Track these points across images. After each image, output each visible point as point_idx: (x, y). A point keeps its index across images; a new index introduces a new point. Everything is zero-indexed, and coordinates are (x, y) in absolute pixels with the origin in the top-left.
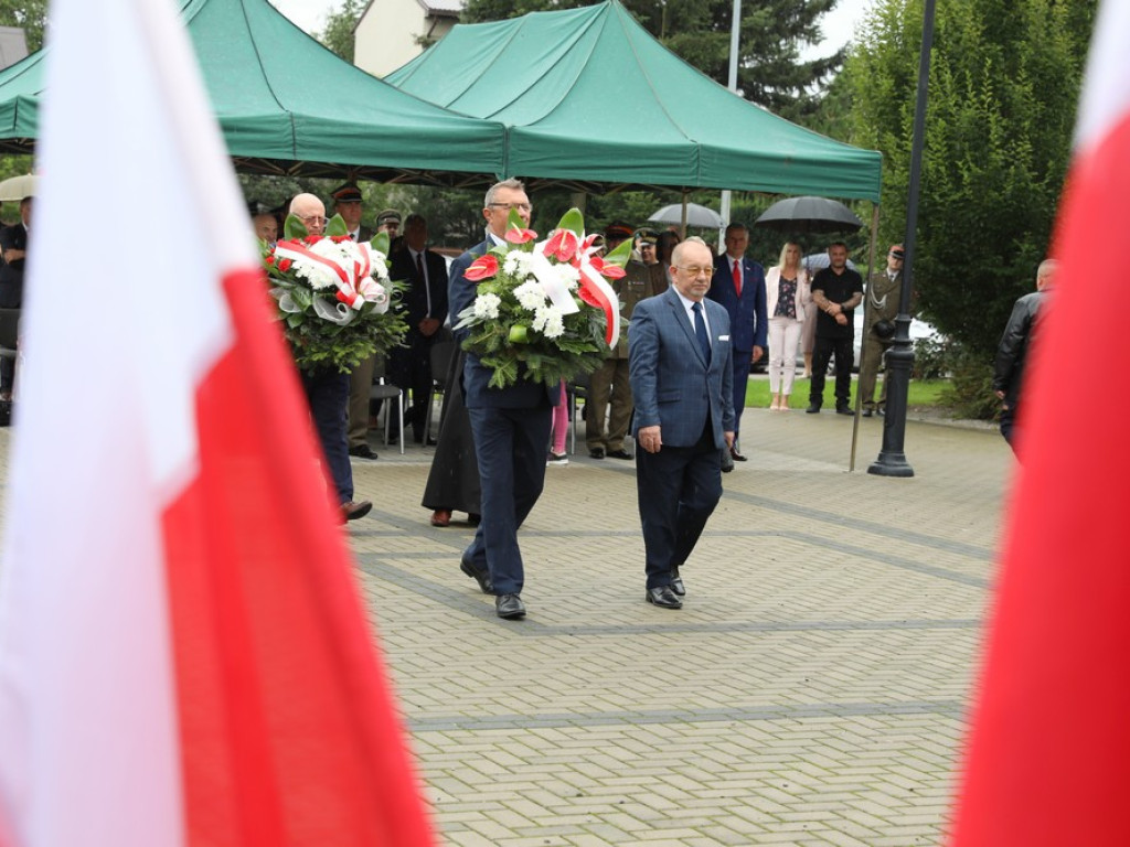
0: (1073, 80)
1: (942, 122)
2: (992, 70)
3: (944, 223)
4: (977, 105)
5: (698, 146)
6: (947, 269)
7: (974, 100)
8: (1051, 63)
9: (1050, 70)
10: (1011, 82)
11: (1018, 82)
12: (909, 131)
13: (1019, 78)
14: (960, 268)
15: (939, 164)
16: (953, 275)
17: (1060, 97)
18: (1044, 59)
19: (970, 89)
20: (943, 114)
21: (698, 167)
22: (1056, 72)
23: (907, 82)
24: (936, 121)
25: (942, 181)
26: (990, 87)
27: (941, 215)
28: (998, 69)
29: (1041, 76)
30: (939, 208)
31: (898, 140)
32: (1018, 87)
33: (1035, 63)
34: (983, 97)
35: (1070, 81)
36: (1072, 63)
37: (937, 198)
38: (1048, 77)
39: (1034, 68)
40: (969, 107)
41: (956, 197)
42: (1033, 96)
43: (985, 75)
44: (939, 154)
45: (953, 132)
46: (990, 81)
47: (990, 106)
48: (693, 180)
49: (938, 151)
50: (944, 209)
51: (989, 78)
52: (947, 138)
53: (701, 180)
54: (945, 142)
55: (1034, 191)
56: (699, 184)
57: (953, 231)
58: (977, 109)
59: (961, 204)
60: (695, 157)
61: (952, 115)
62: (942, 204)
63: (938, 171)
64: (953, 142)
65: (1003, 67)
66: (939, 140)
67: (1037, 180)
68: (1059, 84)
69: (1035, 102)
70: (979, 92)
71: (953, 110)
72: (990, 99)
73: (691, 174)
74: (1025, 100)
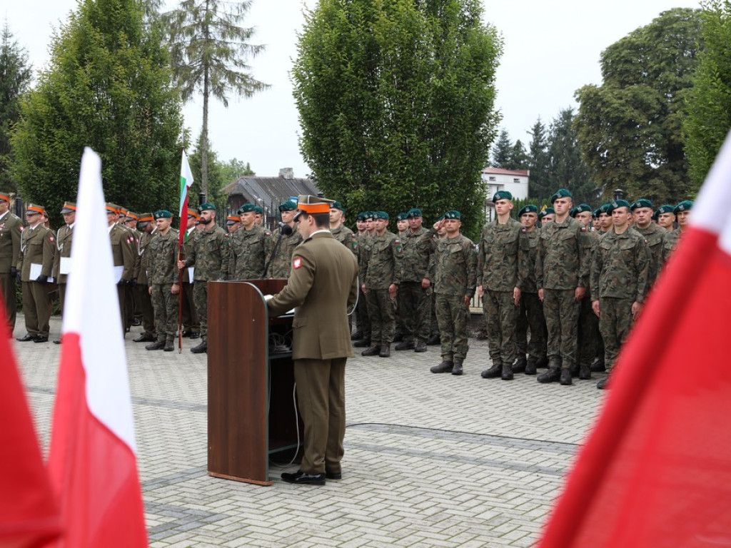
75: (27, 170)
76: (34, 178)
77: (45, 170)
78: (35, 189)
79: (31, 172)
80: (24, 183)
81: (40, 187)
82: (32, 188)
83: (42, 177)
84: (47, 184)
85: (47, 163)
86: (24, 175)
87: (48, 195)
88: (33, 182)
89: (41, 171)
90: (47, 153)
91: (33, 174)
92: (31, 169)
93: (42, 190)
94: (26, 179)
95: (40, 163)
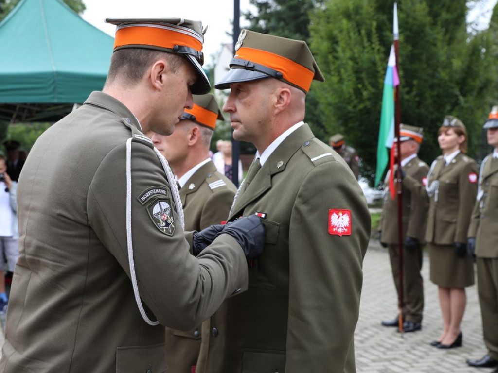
0: (430, 31)
1: (350, 63)
2: (379, 29)
4: (371, 51)
7: (369, 48)
8: (415, 22)
9: (415, 26)
15: (350, 88)
18: (410, 20)
19: (365, 41)
20: (353, 58)
22: (419, 26)
23: (337, 43)
24: (347, 62)
25: (353, 99)
26: (378, 39)
29: (411, 30)
30: (353, 115)
33: (407, 23)
34: (373, 46)
35: (428, 32)
36: (430, 21)
37: (351, 108)
38: (414, 31)
39: (405, 26)
40: (368, 53)
41: (361, 106)
42: (404, 43)
43: (373, 32)
44: (351, 82)
45: (358, 68)
47: (379, 50)
49: (349, 80)
51: (376, 34)
52: (356, 72)
54: (354, 75)
55: (408, 101)
57: (363, 128)
59: (365, 111)
61: (356, 58)
62: (354, 113)
66: (350, 73)
67: (408, 93)
68: (421, 34)
70: (371, 43)
71: (356, 55)
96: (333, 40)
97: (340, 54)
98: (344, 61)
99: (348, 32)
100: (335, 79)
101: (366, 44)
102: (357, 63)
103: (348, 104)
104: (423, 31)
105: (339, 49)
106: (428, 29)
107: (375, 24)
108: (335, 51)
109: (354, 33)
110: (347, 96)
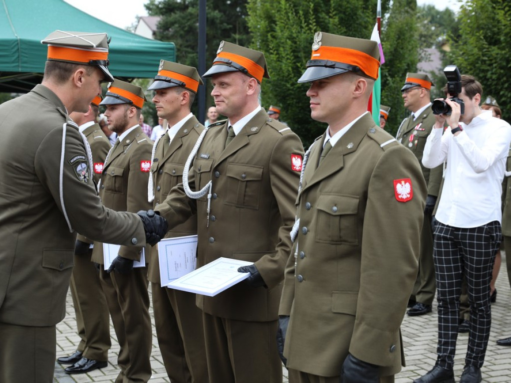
0: (362, 14)
1: (289, 42)
2: (316, 11)
3: (295, 100)
4: (308, 31)
5: (17, 41)
6: (300, 127)
7: (307, 28)
8: (349, 5)
9: (349, 9)
10: (327, 17)
11: (330, 17)
12: (274, 49)
13: (331, 15)
14: (306, 126)
15: (289, 66)
16: (304, 130)
17: (356, 26)
19: (303, 22)
20: (291, 38)
21: (18, 57)
22: (352, 9)
23: (274, 22)
24: (286, 41)
25: (291, 76)
26: (314, 20)
27: (292, 96)
28: (320, 10)
29: (344, 13)
30: (291, 92)
31: (268, 54)
32: (331, 20)
33: (340, 6)
34: (311, 26)
35: (360, 15)
36: (362, 5)
37: (289, 85)
38: (347, 13)
39: (339, 8)
40: (305, 33)
42: (339, 24)
43: (310, 13)
44: (289, 61)
45: (296, 47)
46: (314, 17)
48: (14, 67)
49: (288, 59)
50: (293, 92)
51: (313, 15)
52: (294, 51)
53: (22, 67)
54: (292, 54)
56: (20, 70)
57: (300, 105)
58: (308, 34)
59: (302, 89)
60: (16, 49)
61: (294, 38)
62: (292, 90)
63: (288, 70)
64: (296, 54)
65: (324, 9)
66: (289, 52)
68: (354, 17)
69: (340, 28)
71: (295, 35)
72: (315, 28)
73: (13, 62)
74: (335, 27)
75: (476, 50)
76: (484, 62)
77: (499, 48)
78: (485, 77)
79: (480, 53)
80: (471, 69)
81: (492, 74)
82: (481, 75)
83: (495, 58)
84: (501, 68)
85: (502, 38)
86: (472, 59)
87: (503, 84)
88: (485, 67)
89: (495, 51)
90: (504, 22)
91: (484, 55)
92: (481, 49)
93: (494, 77)
94: (473, 64)
95: (493, 41)
96: (271, 20)
97: (279, 33)
98: (283, 41)
99: (287, 13)
100: (274, 57)
101: (304, 25)
102: (295, 43)
103: (287, 81)
104: (356, 14)
105: (277, 28)
106: (360, 12)
107: (312, 5)
108: (273, 30)
109: (292, 13)
110: (286, 74)
